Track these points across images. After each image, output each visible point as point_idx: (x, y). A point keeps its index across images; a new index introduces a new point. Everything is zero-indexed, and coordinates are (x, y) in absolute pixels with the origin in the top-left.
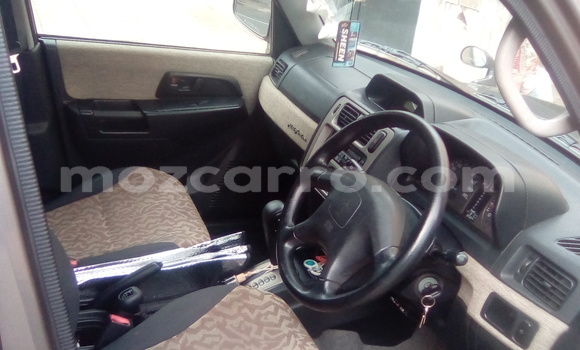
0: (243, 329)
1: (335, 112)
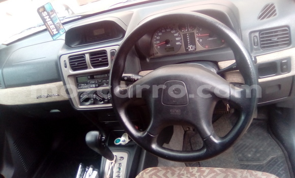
1: (66, 67)
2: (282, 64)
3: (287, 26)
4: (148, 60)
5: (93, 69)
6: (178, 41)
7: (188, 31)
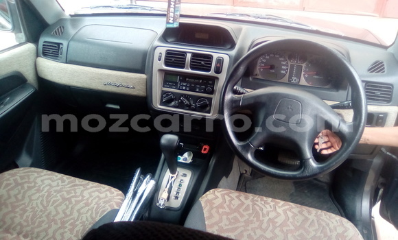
0: (232, 221)
1: (160, 60)
2: (379, 118)
3: (392, 85)
4: (251, 79)
5: (190, 71)
6: (284, 70)
7: (297, 62)
